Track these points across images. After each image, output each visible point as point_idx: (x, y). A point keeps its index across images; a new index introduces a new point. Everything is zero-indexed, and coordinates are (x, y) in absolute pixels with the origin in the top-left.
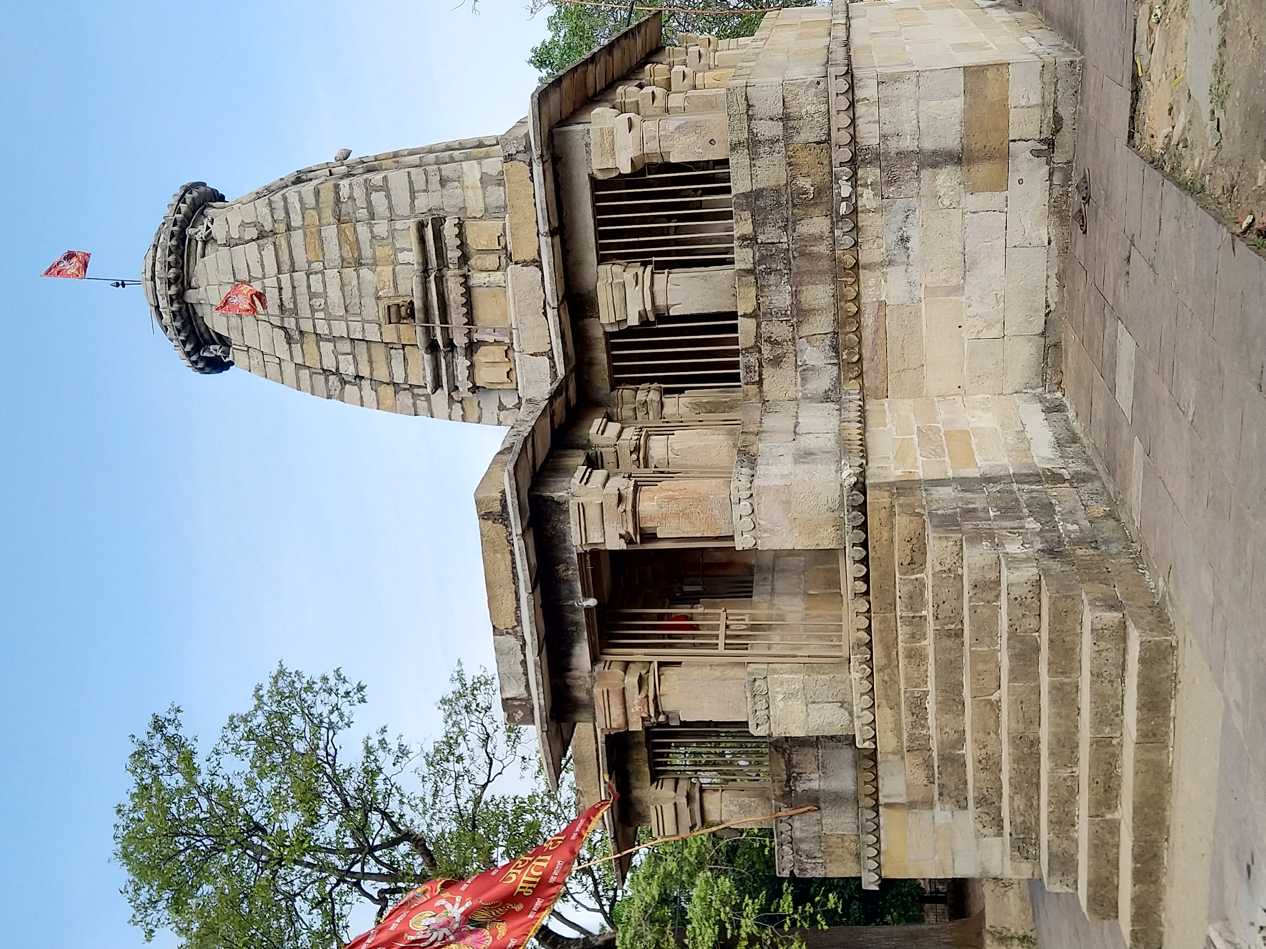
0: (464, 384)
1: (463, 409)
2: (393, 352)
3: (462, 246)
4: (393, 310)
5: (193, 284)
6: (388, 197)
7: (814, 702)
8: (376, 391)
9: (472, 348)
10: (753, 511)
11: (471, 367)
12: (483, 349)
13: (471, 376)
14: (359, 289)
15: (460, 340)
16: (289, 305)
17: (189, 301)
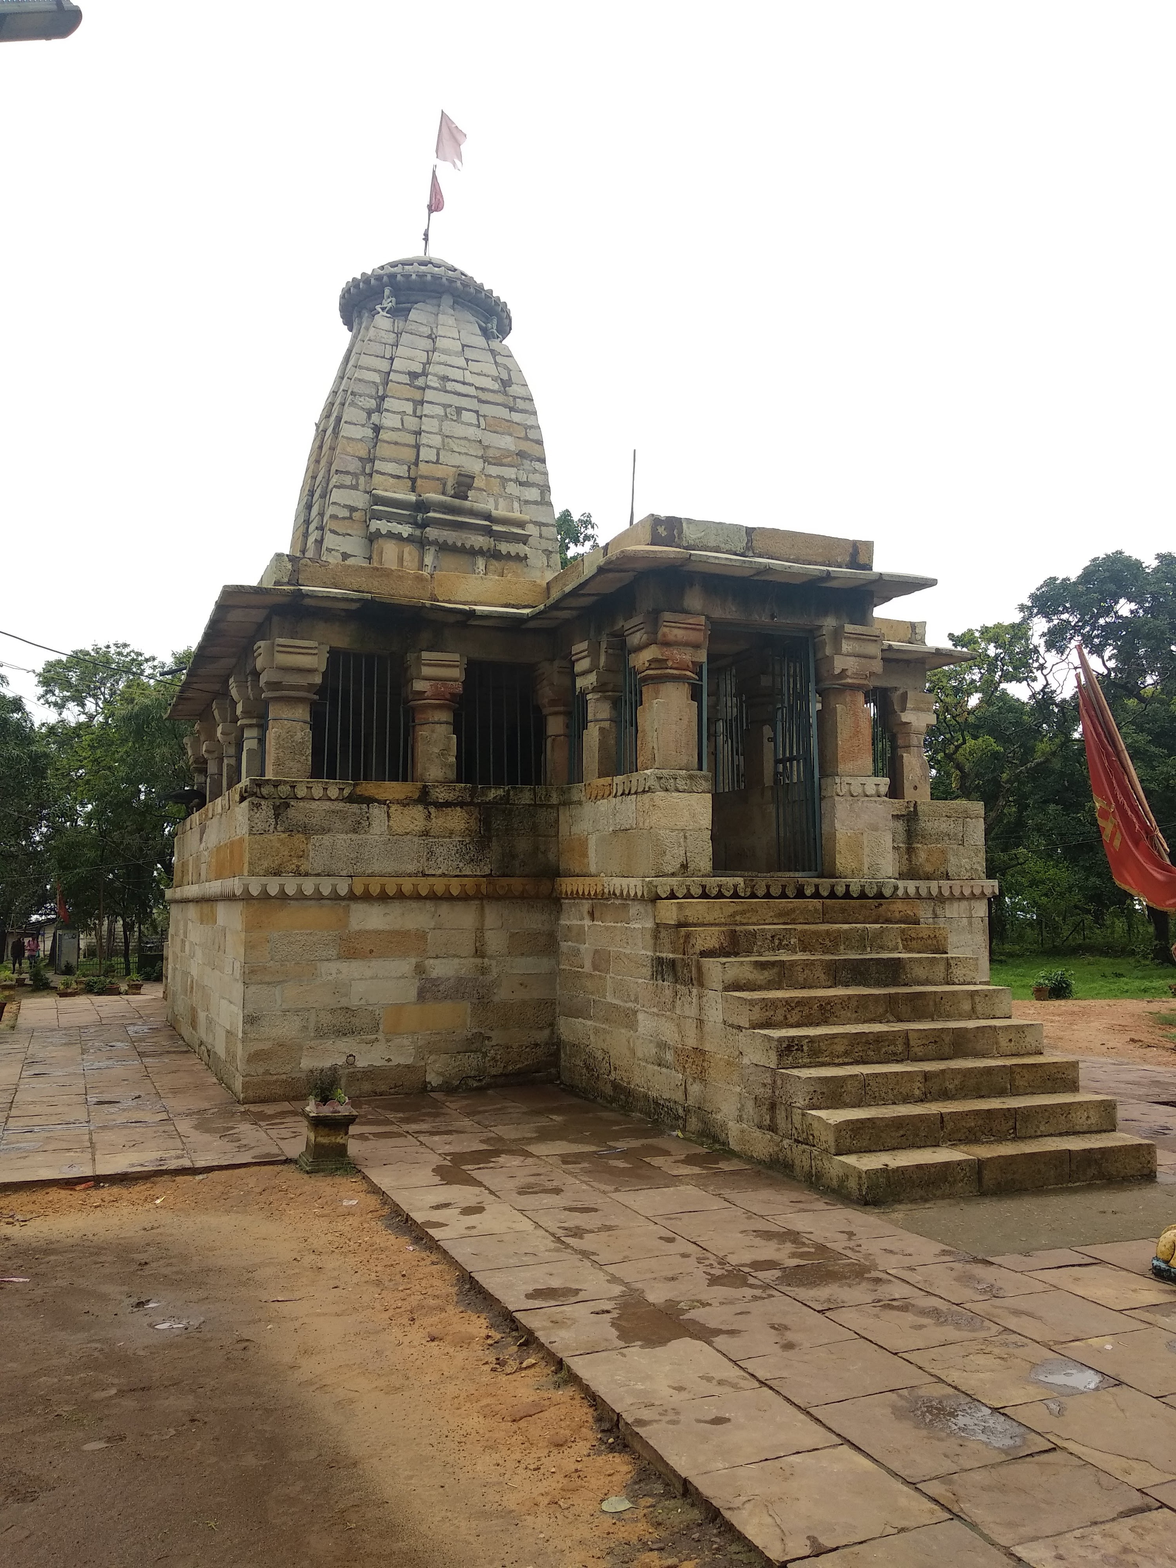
0: (383, 526)
1: (344, 518)
2: (406, 468)
3: (509, 557)
4: (468, 480)
5: (456, 306)
6: (536, 503)
7: (685, 837)
8: (361, 440)
9: (422, 543)
10: (867, 796)
11: (398, 537)
12: (416, 553)
13: (391, 535)
14: (466, 454)
15: (432, 533)
16: (450, 386)
17: (444, 297)
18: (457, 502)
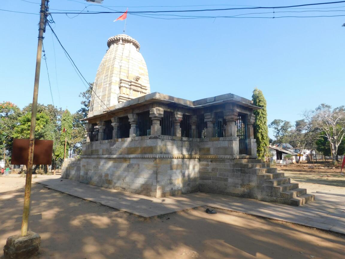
11: (126, 87)
12: (129, 91)
15: (132, 87)
18: (136, 82)
